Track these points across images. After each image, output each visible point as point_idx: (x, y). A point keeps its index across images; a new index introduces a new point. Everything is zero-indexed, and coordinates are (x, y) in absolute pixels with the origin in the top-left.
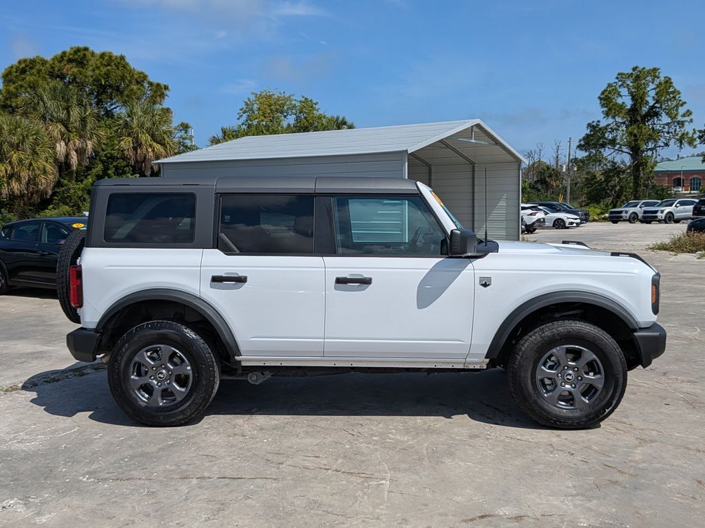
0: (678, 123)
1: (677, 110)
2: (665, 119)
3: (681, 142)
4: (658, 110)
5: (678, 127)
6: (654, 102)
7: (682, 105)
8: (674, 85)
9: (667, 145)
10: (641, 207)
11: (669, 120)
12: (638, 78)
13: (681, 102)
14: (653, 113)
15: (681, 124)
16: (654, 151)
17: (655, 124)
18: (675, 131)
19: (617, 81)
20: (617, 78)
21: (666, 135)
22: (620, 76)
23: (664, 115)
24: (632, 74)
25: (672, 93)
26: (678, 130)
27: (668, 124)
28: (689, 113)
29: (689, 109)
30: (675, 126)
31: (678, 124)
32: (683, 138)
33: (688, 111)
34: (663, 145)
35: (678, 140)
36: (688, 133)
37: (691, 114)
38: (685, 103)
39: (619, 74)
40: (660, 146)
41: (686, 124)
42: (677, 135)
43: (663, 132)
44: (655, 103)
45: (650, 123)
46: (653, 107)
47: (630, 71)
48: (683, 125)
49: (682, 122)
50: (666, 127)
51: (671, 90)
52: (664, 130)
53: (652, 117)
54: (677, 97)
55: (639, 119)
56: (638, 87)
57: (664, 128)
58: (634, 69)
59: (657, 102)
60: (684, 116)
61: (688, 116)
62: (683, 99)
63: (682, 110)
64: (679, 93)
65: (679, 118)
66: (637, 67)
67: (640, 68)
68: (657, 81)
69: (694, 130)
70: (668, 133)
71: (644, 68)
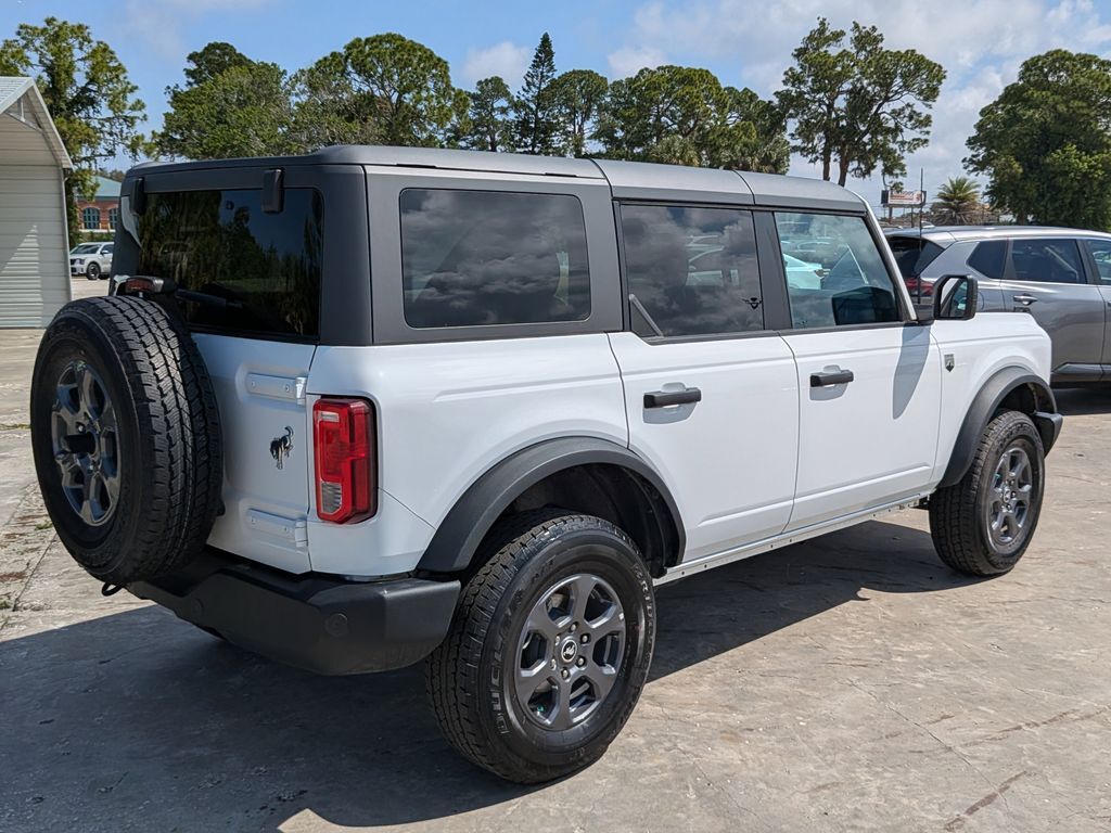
0: (126, 119)
1: (125, 98)
2: (106, 112)
3: (134, 151)
4: (93, 94)
5: (125, 126)
6: (87, 81)
7: (131, 91)
8: (117, 56)
9: (111, 153)
10: (102, 253)
11: (110, 114)
12: (56, 38)
13: (130, 86)
14: (84, 100)
15: (130, 121)
16: (92, 162)
17: (90, 118)
18: (122, 131)
19: (18, 38)
20: (19, 33)
21: (108, 137)
22: (23, 31)
23: (104, 104)
24: (45, 29)
25: (116, 69)
26: (125, 130)
27: (108, 120)
28: (139, 105)
29: (140, 98)
30: (120, 124)
31: (125, 121)
32: (138, 145)
33: (139, 101)
34: (105, 153)
35: (128, 147)
36: (143, 137)
37: (143, 106)
38: (136, 88)
39: (21, 27)
40: (101, 155)
41: (138, 122)
42: (127, 138)
43: (102, 132)
44: (88, 84)
45: (82, 114)
46: (85, 89)
47: (42, 25)
48: (133, 123)
49: (133, 118)
50: (107, 124)
51: (113, 64)
52: (104, 129)
53: (84, 106)
54: (121, 77)
55: (64, 107)
56: (58, 54)
57: (103, 125)
58: (49, 21)
59: (92, 81)
60: (133, 108)
61: (140, 109)
62: (134, 83)
63: (131, 99)
64: (124, 71)
65: (127, 112)
66: (53, 19)
67: (59, 22)
68: (88, 49)
69: (153, 132)
70: (111, 134)
71: (65, 23)
